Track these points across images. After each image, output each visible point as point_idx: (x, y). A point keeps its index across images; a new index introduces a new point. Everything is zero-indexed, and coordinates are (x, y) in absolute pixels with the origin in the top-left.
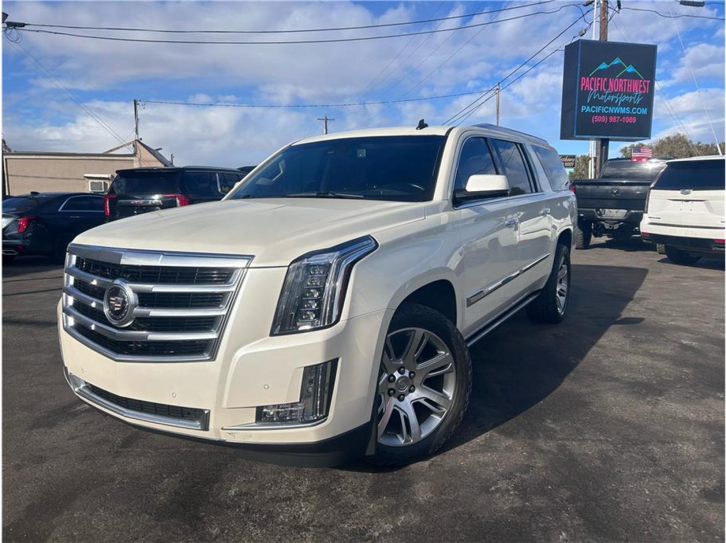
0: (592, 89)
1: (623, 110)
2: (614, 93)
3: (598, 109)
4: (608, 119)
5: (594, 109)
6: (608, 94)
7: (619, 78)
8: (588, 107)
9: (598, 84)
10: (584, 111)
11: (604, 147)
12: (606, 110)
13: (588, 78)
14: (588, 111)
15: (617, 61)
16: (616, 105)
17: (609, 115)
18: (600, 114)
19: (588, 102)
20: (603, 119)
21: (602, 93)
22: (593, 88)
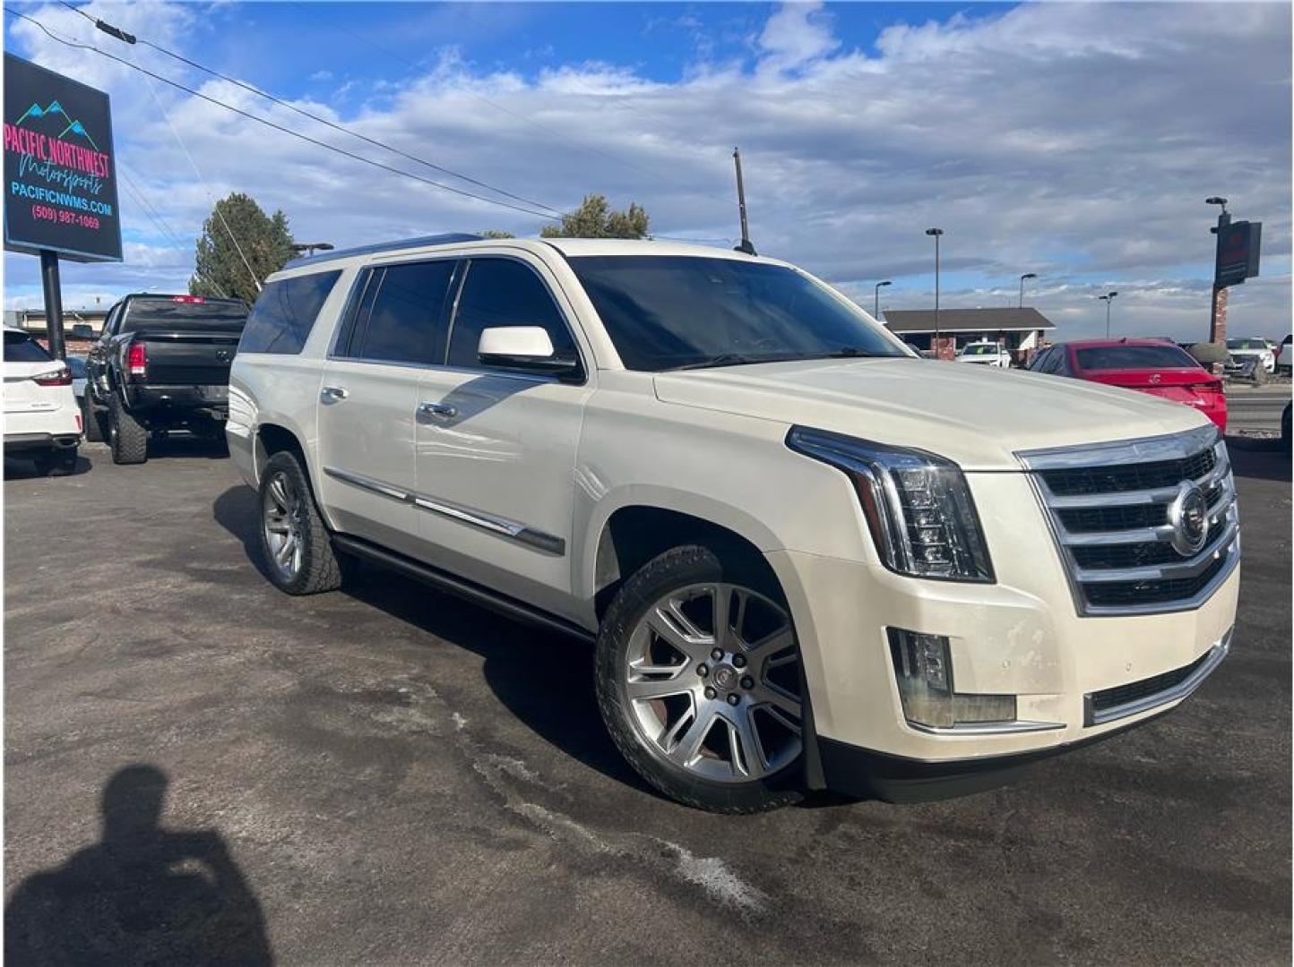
0: (24, 152)
1: (78, 203)
2: (59, 168)
3: (40, 193)
4: (58, 217)
5: (33, 192)
6: (52, 167)
7: (63, 140)
8: (23, 186)
9: (33, 144)
10: (18, 192)
11: (50, 270)
12: (53, 197)
13: (14, 128)
14: (23, 195)
15: (55, 107)
16: (65, 191)
17: (57, 207)
18: (43, 203)
19: (21, 174)
20: (50, 214)
21: (41, 163)
22: (25, 149)
